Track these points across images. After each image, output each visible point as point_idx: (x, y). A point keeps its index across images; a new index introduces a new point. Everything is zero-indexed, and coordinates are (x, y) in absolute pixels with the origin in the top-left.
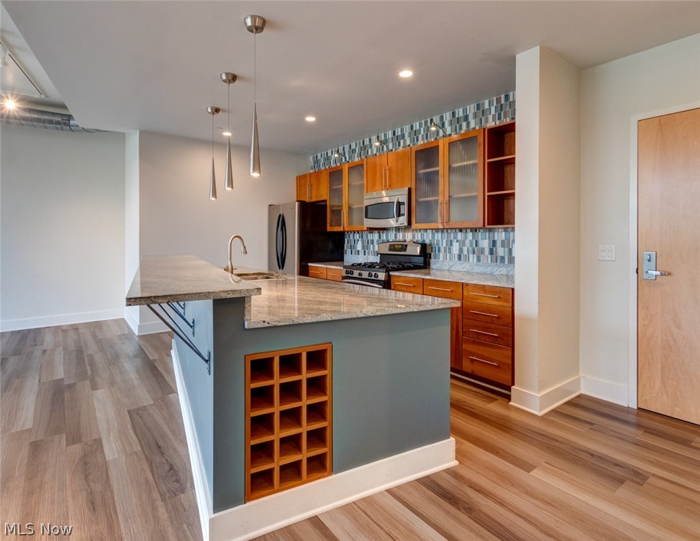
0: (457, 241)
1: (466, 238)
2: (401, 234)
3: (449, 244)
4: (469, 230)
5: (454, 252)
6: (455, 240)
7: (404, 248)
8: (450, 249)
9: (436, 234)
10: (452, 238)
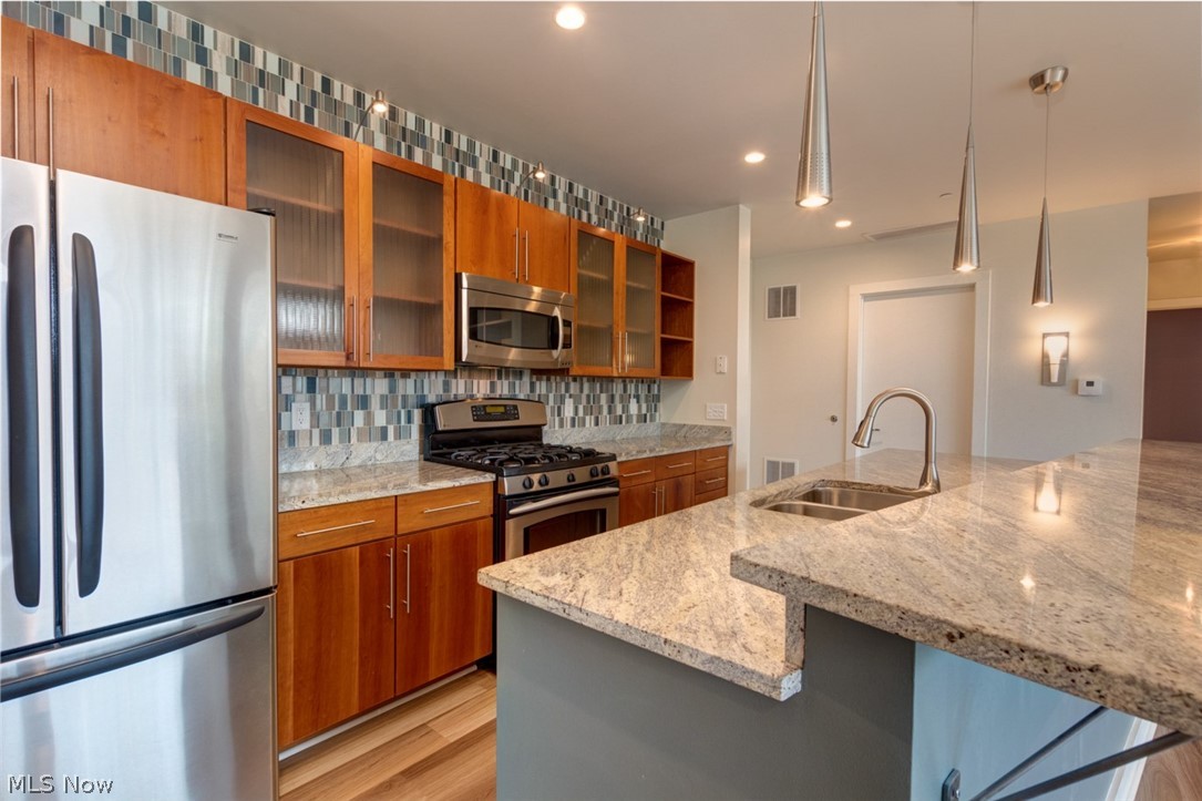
0: (571, 396)
1: (581, 391)
2: (461, 382)
3: (559, 399)
4: (585, 379)
5: (566, 414)
6: (567, 395)
7: (511, 412)
8: (559, 408)
9: (538, 383)
10: (563, 392)
